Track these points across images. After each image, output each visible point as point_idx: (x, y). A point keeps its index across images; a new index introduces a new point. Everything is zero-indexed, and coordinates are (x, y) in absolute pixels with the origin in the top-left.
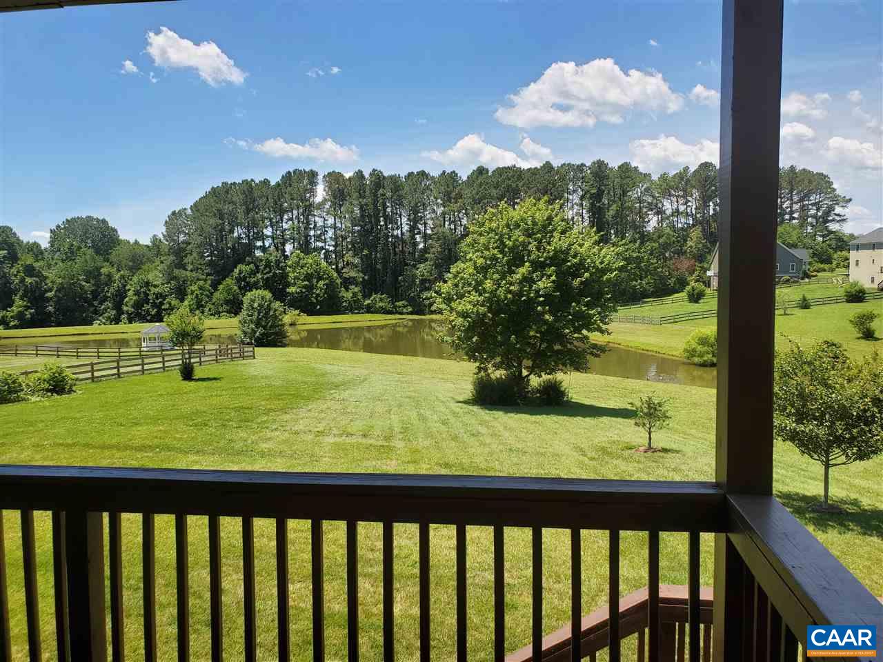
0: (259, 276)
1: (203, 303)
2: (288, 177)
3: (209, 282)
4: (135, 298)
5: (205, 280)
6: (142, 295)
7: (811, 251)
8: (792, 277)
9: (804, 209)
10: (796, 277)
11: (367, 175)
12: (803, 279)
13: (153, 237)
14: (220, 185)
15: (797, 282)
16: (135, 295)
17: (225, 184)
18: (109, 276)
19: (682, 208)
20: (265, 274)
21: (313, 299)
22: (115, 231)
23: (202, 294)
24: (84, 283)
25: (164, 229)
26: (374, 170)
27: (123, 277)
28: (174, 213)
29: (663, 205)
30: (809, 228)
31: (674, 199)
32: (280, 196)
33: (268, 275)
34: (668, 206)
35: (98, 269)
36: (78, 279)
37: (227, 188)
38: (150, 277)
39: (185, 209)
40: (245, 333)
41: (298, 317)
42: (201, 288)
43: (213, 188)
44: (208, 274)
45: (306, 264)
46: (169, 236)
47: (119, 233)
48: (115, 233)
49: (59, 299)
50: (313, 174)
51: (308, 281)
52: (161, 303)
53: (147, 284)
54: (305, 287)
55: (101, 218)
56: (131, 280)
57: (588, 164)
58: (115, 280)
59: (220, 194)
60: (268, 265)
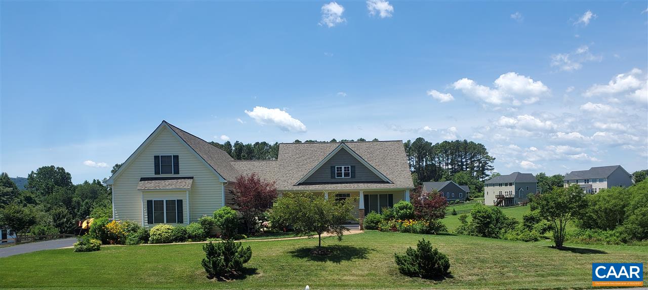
7: (475, 186)
8: (460, 200)
11: (233, 144)
12: (466, 201)
15: (462, 203)
30: (475, 173)
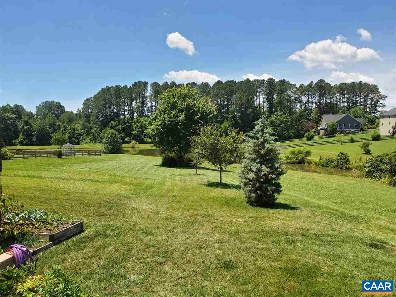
0: (120, 126)
1: (96, 138)
2: (135, 85)
3: (99, 129)
4: (69, 135)
5: (98, 128)
6: (72, 134)
7: (367, 119)
8: (355, 130)
9: (366, 100)
10: (357, 130)
11: (169, 84)
12: (360, 131)
13: (78, 110)
14: (105, 87)
15: (358, 133)
16: (69, 134)
17: (107, 87)
18: (59, 126)
19: (310, 100)
20: (123, 125)
21: (143, 137)
22: (64, 107)
23: (96, 134)
24: (48, 129)
25: (82, 106)
26: (172, 82)
27: (64, 126)
28: (87, 99)
29: (302, 99)
30: (368, 109)
31: (307, 96)
32: (131, 92)
33: (124, 126)
34: (304, 99)
35: (54, 123)
36: (46, 127)
37: (108, 89)
38: (76, 127)
39: (92, 98)
40: (105, 148)
41: (135, 144)
42: (95, 131)
43: (102, 89)
44: (99, 125)
45: (141, 121)
46: (84, 109)
47: (65, 108)
48: (63, 108)
49: (38, 135)
50: (146, 84)
51: (141, 129)
52: (80, 138)
53: (74, 129)
54: (139, 131)
55: (57, 102)
56: (68, 128)
57: (266, 79)
58: (61, 128)
59: (105, 91)
60: (124, 121)
